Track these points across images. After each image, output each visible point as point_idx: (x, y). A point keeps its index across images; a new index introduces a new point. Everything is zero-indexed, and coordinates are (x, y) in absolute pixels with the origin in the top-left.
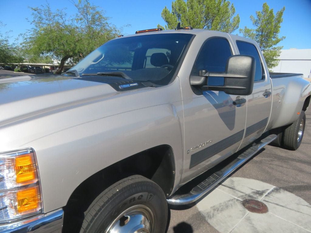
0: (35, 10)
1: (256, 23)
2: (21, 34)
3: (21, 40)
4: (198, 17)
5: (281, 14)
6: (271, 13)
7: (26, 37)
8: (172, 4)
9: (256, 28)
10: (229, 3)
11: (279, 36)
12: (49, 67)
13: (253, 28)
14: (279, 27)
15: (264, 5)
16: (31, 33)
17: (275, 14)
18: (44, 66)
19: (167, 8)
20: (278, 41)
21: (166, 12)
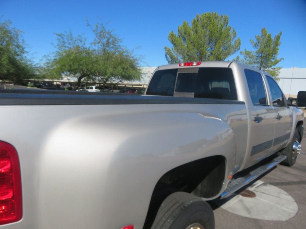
0: (59, 36)
1: (255, 46)
2: (45, 56)
3: (44, 61)
4: (202, 40)
5: (278, 38)
6: (269, 37)
7: (49, 58)
8: (178, 28)
9: (256, 50)
10: (231, 28)
11: (278, 57)
12: (60, 83)
13: (254, 51)
14: (278, 49)
15: (263, 31)
16: (54, 55)
17: (273, 38)
18: (56, 82)
19: (173, 32)
20: (276, 62)
21: (172, 35)
